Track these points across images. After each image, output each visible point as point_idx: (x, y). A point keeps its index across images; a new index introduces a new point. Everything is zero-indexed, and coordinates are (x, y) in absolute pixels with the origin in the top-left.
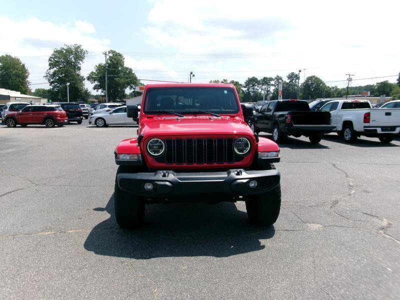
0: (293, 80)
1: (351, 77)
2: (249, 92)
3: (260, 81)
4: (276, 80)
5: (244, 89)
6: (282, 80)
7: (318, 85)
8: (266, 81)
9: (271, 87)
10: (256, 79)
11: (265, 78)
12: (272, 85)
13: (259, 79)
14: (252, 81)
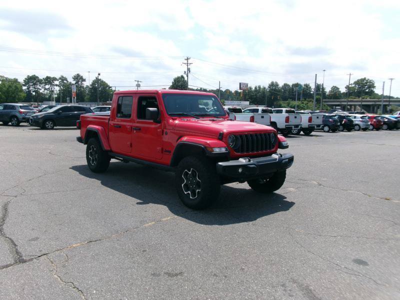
0: (79, 81)
1: (139, 83)
2: (29, 91)
3: (41, 80)
4: (60, 80)
5: (24, 88)
6: (67, 81)
7: (104, 88)
8: (49, 80)
9: (55, 87)
10: (37, 77)
11: (48, 78)
12: (56, 85)
13: (41, 78)
14: (32, 80)
